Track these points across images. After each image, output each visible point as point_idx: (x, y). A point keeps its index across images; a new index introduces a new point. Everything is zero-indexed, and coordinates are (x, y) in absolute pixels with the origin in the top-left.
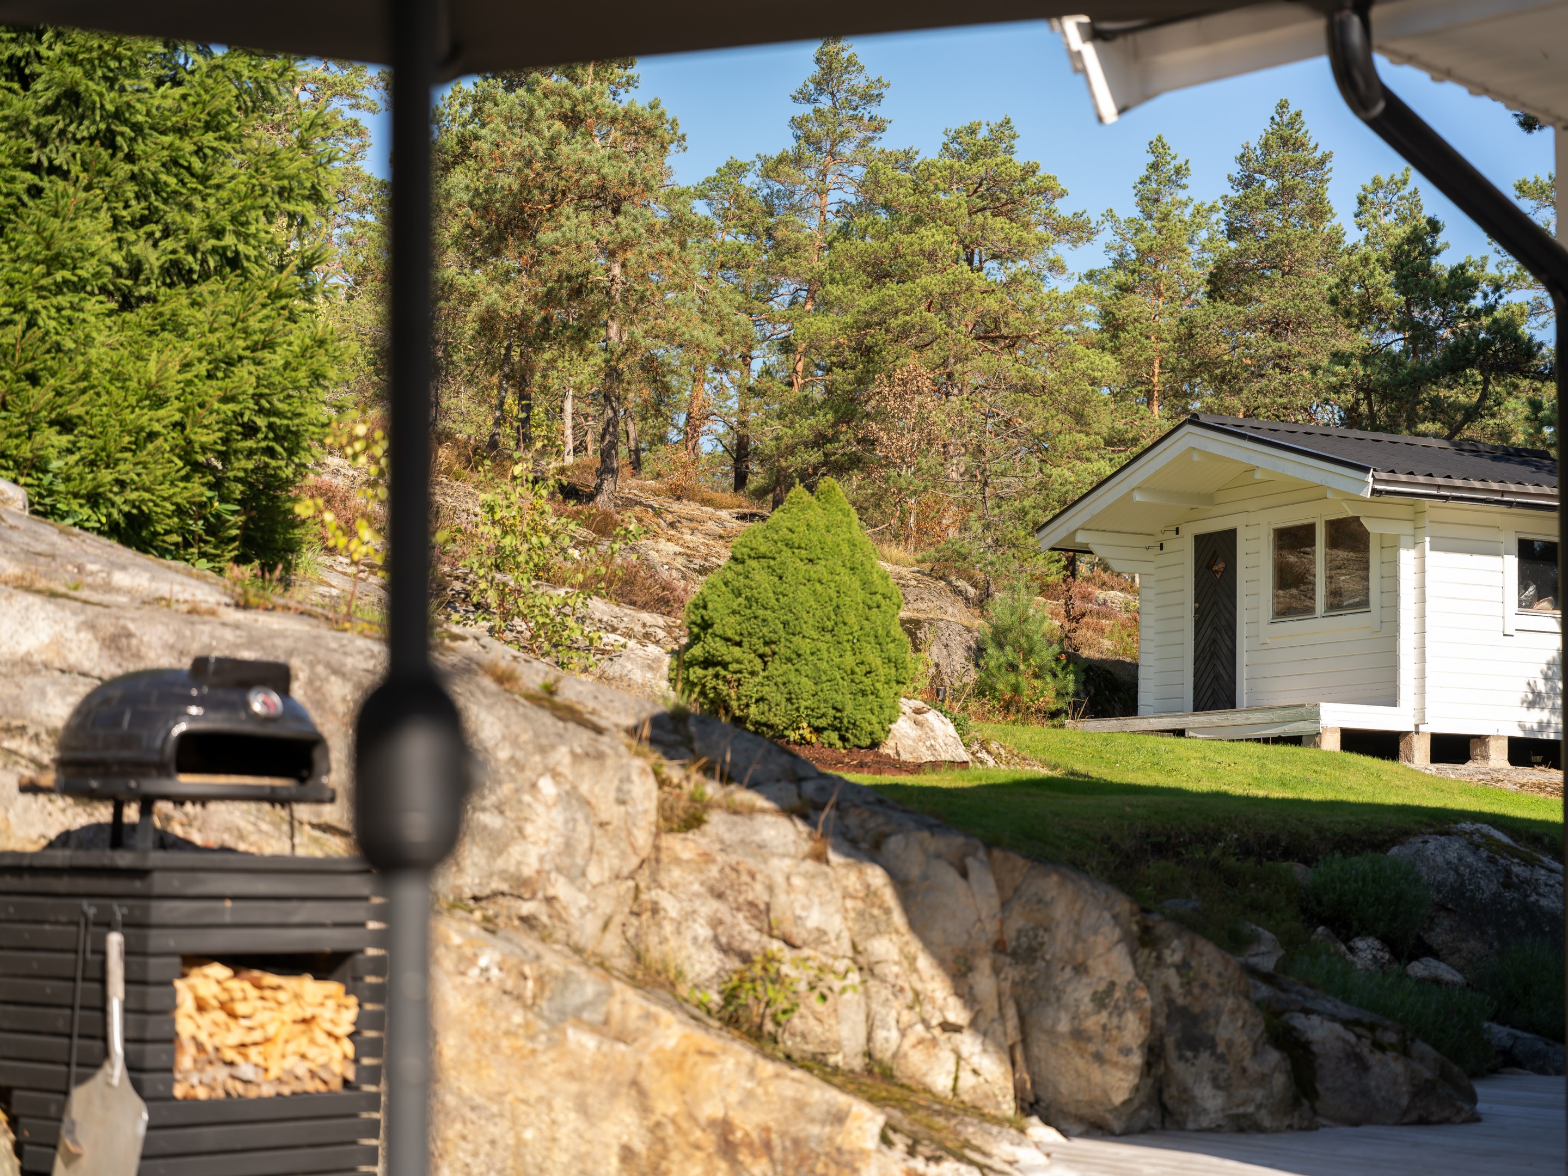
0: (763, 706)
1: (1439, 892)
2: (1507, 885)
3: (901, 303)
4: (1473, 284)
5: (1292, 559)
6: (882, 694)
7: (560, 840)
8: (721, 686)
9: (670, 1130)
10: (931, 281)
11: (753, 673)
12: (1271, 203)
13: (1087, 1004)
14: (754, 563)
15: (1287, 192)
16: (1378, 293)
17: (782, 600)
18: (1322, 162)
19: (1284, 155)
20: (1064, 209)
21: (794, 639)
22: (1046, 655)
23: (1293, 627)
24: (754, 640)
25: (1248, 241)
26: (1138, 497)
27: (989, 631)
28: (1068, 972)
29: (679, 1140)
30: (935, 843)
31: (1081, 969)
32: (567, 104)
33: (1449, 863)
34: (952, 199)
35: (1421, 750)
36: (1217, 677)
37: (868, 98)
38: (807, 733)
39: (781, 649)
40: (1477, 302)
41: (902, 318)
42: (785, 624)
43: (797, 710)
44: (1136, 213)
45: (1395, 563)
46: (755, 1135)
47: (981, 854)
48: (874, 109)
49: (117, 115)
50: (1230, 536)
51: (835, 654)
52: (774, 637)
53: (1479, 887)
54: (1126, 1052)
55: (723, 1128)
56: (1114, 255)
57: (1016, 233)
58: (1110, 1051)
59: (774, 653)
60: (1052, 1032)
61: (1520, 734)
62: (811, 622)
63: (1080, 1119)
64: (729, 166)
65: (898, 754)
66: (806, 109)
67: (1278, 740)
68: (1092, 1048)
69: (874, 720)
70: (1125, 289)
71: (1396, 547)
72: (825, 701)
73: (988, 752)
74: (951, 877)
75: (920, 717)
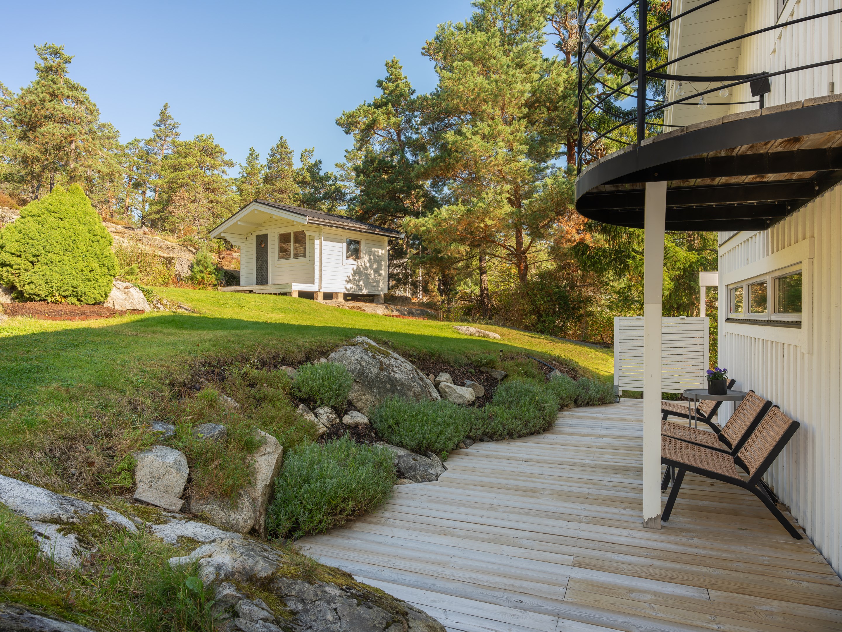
0: (32, 286)
1: (353, 374)
2: (381, 369)
3: (181, 177)
4: (330, 178)
5: (284, 245)
6: (100, 280)
8: (10, 276)
10: (190, 172)
11: (27, 270)
12: (279, 161)
14: (29, 218)
15: (283, 159)
16: (306, 178)
17: (43, 236)
18: (291, 152)
19: (282, 150)
20: (226, 158)
21: (49, 255)
22: (212, 268)
23: (283, 261)
24: (27, 254)
25: (273, 170)
26: (239, 223)
27: (195, 261)
32: (51, 90)
33: (357, 360)
34: (196, 152)
35: (320, 296)
36: (263, 275)
37: (174, 127)
38: (58, 298)
39: (42, 259)
40: (330, 183)
41: (181, 181)
42: (44, 247)
43: (52, 287)
44: (246, 165)
45: (314, 244)
48: (176, 130)
50: (266, 236)
51: (72, 262)
52: (38, 253)
53: (370, 371)
56: (241, 175)
57: (213, 162)
59: (38, 261)
61: (347, 292)
62: (59, 247)
64: (135, 140)
65: (114, 306)
66: (157, 128)
67: (280, 294)
69: (95, 292)
70: (243, 182)
71: (314, 240)
72: (67, 283)
73: (161, 304)
75: (126, 290)
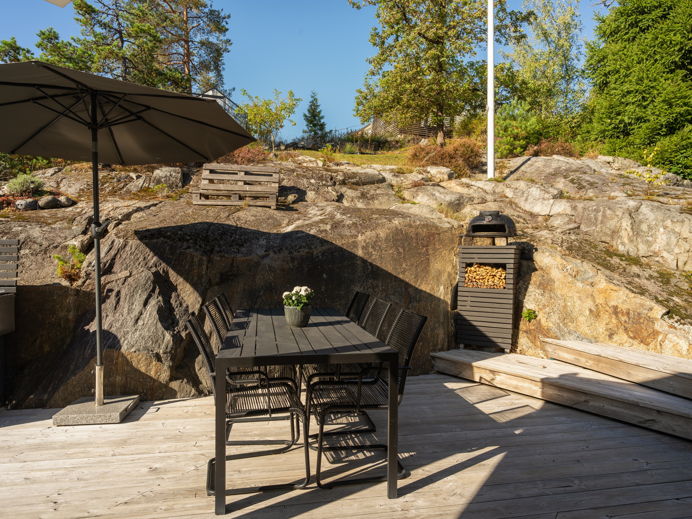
7: (665, 243)
9: (600, 306)
29: (602, 309)
46: (625, 311)
55: (615, 308)
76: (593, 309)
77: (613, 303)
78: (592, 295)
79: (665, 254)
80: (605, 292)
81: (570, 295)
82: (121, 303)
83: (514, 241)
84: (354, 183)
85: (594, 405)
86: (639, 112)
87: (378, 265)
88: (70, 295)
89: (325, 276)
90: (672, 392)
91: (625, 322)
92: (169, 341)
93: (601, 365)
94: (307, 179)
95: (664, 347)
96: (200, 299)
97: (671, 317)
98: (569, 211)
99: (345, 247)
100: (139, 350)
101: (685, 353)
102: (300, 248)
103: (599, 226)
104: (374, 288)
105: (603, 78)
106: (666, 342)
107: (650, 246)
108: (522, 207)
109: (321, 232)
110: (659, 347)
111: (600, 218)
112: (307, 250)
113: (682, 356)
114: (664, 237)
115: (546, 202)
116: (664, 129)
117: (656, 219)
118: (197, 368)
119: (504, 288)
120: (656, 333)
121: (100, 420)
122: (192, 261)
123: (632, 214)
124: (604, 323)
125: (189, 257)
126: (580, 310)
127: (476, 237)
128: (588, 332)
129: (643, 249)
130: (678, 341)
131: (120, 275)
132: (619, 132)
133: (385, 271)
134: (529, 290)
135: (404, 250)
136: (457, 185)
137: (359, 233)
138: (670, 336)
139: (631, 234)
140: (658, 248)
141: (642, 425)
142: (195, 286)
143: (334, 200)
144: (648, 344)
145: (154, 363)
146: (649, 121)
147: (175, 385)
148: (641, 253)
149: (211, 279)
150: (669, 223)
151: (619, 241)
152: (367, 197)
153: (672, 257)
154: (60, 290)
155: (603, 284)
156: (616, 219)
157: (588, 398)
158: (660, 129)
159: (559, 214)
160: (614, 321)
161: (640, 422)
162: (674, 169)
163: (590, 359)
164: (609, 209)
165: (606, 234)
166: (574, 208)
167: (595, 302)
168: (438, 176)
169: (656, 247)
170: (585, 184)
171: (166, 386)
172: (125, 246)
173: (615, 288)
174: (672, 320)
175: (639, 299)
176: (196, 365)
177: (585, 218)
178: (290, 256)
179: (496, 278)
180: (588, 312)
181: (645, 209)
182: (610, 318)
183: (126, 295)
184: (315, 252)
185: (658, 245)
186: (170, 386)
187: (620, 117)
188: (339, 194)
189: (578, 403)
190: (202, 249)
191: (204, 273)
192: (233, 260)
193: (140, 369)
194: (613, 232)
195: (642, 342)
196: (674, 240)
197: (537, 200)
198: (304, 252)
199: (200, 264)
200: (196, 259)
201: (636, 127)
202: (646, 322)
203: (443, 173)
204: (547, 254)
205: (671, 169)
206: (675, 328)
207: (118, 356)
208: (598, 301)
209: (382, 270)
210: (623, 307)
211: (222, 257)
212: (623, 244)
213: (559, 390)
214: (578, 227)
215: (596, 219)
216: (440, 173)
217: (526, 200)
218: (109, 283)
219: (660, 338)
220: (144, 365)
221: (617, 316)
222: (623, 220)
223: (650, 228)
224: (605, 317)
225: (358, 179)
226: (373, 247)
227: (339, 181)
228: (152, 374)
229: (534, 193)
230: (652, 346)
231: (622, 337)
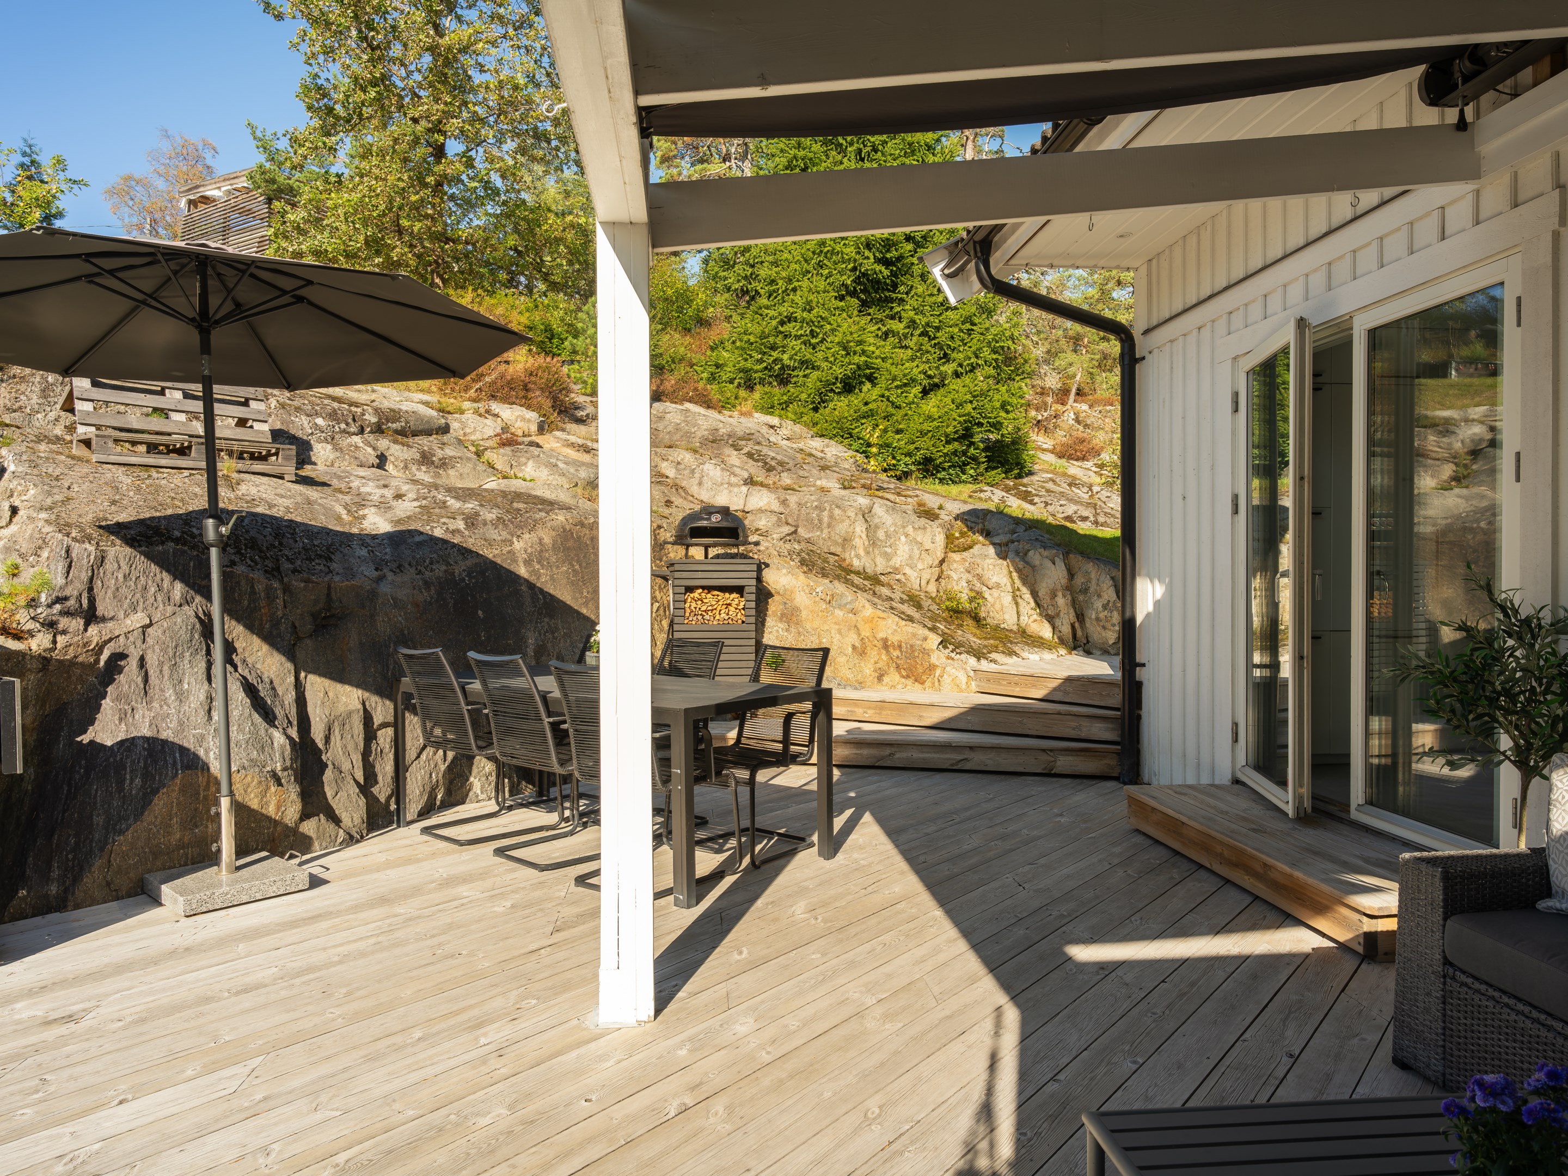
7: (907, 556)
9: (866, 640)
13: (1100, 608)
28: (1096, 597)
29: (869, 644)
30: (1046, 553)
31: (1099, 596)
46: (896, 644)
47: (1061, 556)
49: (928, 324)
54: (1114, 625)
55: (885, 641)
58: (1108, 625)
60: (1090, 618)
63: (1101, 649)
68: (1101, 624)
74: (1049, 564)
76: (857, 644)
77: (881, 635)
78: (856, 626)
79: (907, 570)
80: (871, 622)
81: (826, 627)
82: (153, 679)
83: (723, 551)
84: (397, 432)
85: (901, 756)
86: (808, 354)
87: (551, 592)
88: (29, 670)
89: (480, 612)
90: (970, 728)
91: (898, 657)
92: (282, 747)
93: (884, 713)
94: (308, 415)
95: (942, 683)
96: (290, 666)
97: (945, 647)
98: (776, 506)
99: (499, 561)
100: (244, 768)
101: (964, 687)
102: (431, 563)
103: (826, 531)
104: (553, 633)
105: (743, 282)
106: (945, 676)
107: (889, 560)
108: (696, 496)
109: (453, 532)
110: (936, 684)
111: (826, 520)
112: (444, 568)
113: (961, 691)
114: (906, 548)
115: (736, 490)
116: (838, 385)
117: (895, 525)
118: (329, 793)
119: (743, 622)
120: (932, 668)
121: (275, 889)
122: (253, 592)
123: (866, 516)
124: (872, 661)
125: (243, 583)
126: (840, 648)
127: (692, 545)
128: (851, 676)
129: (881, 565)
130: (957, 673)
131: (129, 622)
132: (770, 376)
133: (562, 601)
134: (767, 624)
135: (580, 566)
136: (564, 446)
137: (512, 536)
138: (948, 669)
139: (867, 543)
140: (899, 562)
141: (955, 768)
142: (271, 639)
143: (373, 466)
144: (922, 683)
145: (273, 789)
146: (818, 368)
147: (309, 827)
148: (879, 569)
149: (297, 625)
150: (910, 529)
151: (853, 553)
152: (433, 462)
153: (916, 574)
154: (8, 660)
155: (869, 611)
156: (847, 522)
157: (893, 750)
158: (834, 384)
159: (761, 511)
160: (884, 657)
161: (952, 765)
162: (855, 445)
163: (869, 708)
164: (838, 507)
165: (836, 543)
166: (784, 502)
167: (859, 635)
168: (519, 424)
169: (897, 561)
170: (773, 463)
171: (294, 831)
172: (102, 562)
173: (882, 615)
174: (947, 651)
175: (910, 628)
176: (327, 789)
177: (802, 517)
178: (422, 579)
179: (732, 609)
180: (850, 649)
181: (879, 510)
182: (879, 654)
183: (161, 664)
184: (457, 571)
185: (899, 559)
186: (301, 830)
187: (775, 354)
188: (379, 453)
189: (882, 758)
190: (258, 567)
191: (280, 613)
192: (329, 588)
193: (249, 804)
194: (845, 540)
195: (916, 681)
196: (917, 552)
197: (719, 486)
198: (440, 569)
199: (271, 598)
200: (259, 587)
201: (801, 374)
202: (921, 655)
203: (529, 421)
204: (784, 571)
205: (851, 445)
206: (953, 659)
207: (208, 782)
208: (863, 634)
209: (559, 601)
210: (894, 639)
211: (307, 581)
212: (858, 556)
213: (857, 748)
214: (795, 532)
215: (820, 520)
216: (523, 419)
217: (700, 484)
218: (110, 640)
219: (938, 672)
220: (256, 796)
221: (888, 651)
222: (857, 524)
223: (888, 535)
224: (873, 654)
225: (403, 424)
226: (539, 562)
227: (370, 425)
228: (271, 811)
229: (711, 473)
230: (928, 684)
231: (893, 677)
